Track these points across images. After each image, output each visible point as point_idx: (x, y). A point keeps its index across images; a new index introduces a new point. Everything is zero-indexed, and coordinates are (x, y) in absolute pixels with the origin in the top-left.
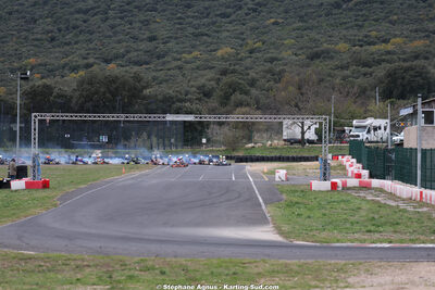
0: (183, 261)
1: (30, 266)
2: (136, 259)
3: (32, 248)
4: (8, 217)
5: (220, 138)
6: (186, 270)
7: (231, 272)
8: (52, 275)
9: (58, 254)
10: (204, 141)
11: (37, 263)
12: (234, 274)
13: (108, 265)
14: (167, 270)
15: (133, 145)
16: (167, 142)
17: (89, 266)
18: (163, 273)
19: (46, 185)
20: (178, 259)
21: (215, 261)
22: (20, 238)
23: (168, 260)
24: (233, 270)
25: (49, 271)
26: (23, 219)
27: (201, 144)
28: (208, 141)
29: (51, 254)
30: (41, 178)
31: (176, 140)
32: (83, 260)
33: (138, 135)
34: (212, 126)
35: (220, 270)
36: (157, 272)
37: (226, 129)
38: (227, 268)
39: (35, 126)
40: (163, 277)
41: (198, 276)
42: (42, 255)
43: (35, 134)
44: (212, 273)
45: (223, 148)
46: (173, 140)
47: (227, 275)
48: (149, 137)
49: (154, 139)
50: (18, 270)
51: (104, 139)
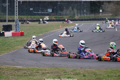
0: (94, 70)
1: (20, 73)
2: (71, 69)
3: (20, 65)
4: (5, 50)
5: (109, 9)
6: (95, 74)
7: (117, 75)
8: (31, 77)
9: (33, 67)
10: (101, 11)
11: (23, 72)
12: (119, 76)
13: (58, 72)
14: (86, 74)
15: (64, 13)
16: (82, 12)
17: (48, 73)
18: (84, 76)
19: (22, 34)
20: (91, 69)
21: (109, 70)
22: (13, 60)
23: (87, 70)
24: (118, 74)
25: (30, 75)
26: (13, 51)
27: (99, 13)
28: (103, 11)
29: (30, 68)
30: (20, 31)
31: (87, 11)
32: (46, 70)
33: (67, 8)
34: (105, 3)
35: (112, 74)
36: (82, 75)
37: (112, 5)
38: (115, 73)
39: (16, 4)
40: (85, 78)
41: (101, 77)
42: (25, 68)
43: (16, 9)
44: (108, 76)
45: (111, 14)
46: (85, 11)
47: (115, 76)
48: (73, 9)
49: (75, 11)
50: (15, 75)
51: (50, 11)
